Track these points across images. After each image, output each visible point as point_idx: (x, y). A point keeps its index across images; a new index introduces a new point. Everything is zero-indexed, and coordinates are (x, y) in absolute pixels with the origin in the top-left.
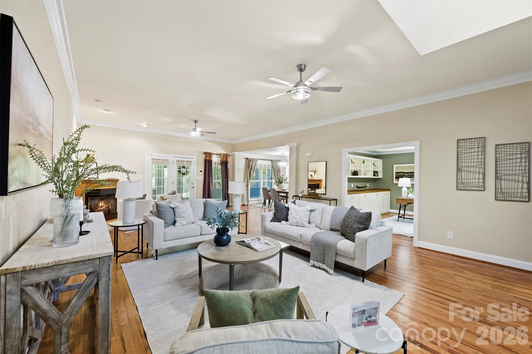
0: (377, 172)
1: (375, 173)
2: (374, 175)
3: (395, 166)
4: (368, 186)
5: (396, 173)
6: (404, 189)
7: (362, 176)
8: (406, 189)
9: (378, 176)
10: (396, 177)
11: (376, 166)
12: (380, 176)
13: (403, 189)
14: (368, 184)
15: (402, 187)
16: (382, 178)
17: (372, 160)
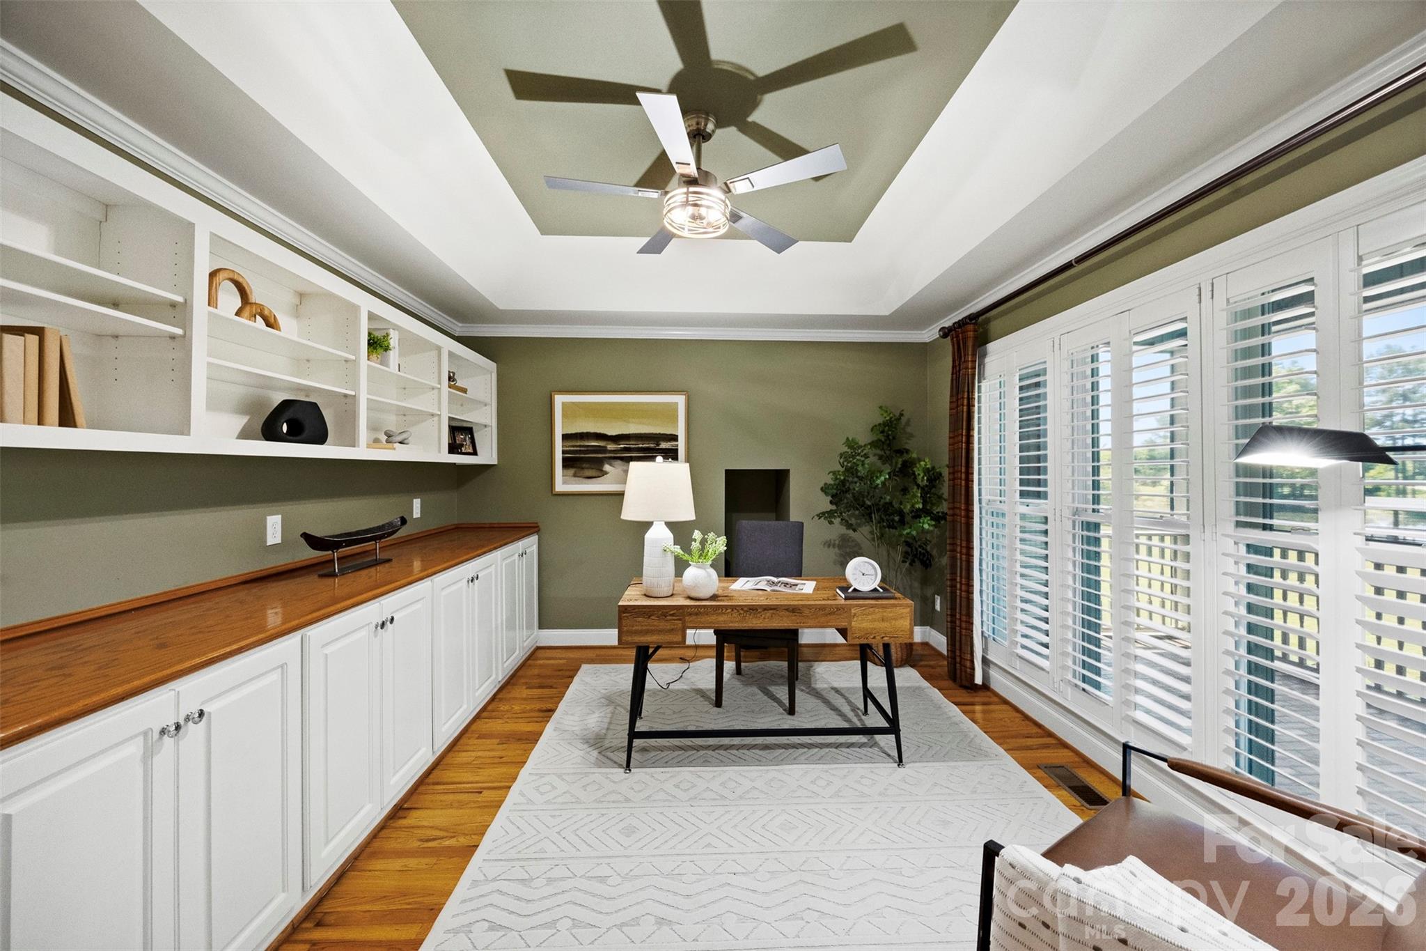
0: (469, 431)
1: (461, 435)
2: (454, 448)
3: (559, 400)
4: (417, 513)
5: (566, 437)
6: (659, 536)
7: (362, 452)
8: (668, 535)
9: (475, 453)
10: (564, 460)
11: (464, 391)
12: (487, 454)
13: (650, 535)
14: (417, 503)
15: (647, 525)
16: (496, 463)
17: (439, 349)
